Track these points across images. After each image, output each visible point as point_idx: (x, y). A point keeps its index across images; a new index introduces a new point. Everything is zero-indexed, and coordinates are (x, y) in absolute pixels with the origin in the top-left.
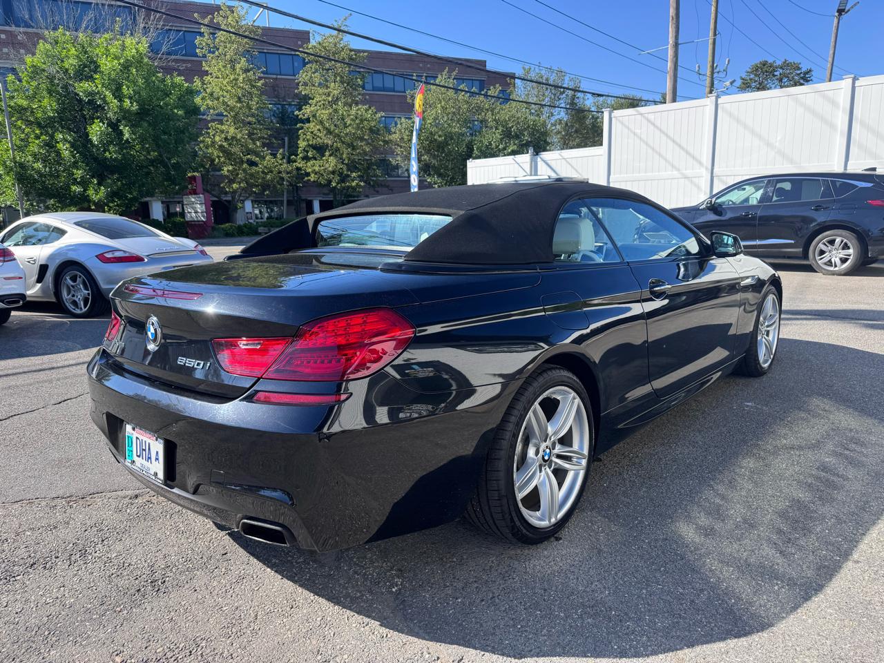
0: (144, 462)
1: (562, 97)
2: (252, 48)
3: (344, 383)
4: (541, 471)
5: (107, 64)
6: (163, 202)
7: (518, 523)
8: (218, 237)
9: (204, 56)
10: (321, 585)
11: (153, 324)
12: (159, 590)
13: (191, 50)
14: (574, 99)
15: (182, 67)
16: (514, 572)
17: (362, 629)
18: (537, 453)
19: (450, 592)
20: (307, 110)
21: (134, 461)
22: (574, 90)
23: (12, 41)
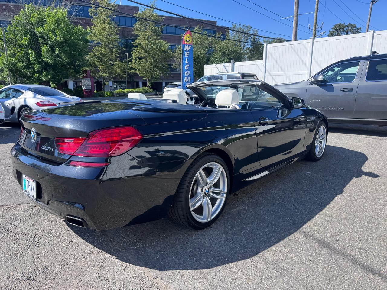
0: (29, 191)
1: (249, 38)
2: (112, 14)
3: (109, 158)
4: (203, 198)
5: (49, 20)
6: (73, 81)
7: (191, 220)
8: (97, 97)
9: (92, 17)
10: (105, 245)
11: (33, 131)
12: (36, 245)
13: (86, 14)
14: (255, 39)
15: (81, 21)
16: (189, 241)
17: (118, 264)
18: (202, 190)
19: (159, 249)
20: (137, 42)
21: (26, 190)
22: (255, 35)
23: (8, 9)
